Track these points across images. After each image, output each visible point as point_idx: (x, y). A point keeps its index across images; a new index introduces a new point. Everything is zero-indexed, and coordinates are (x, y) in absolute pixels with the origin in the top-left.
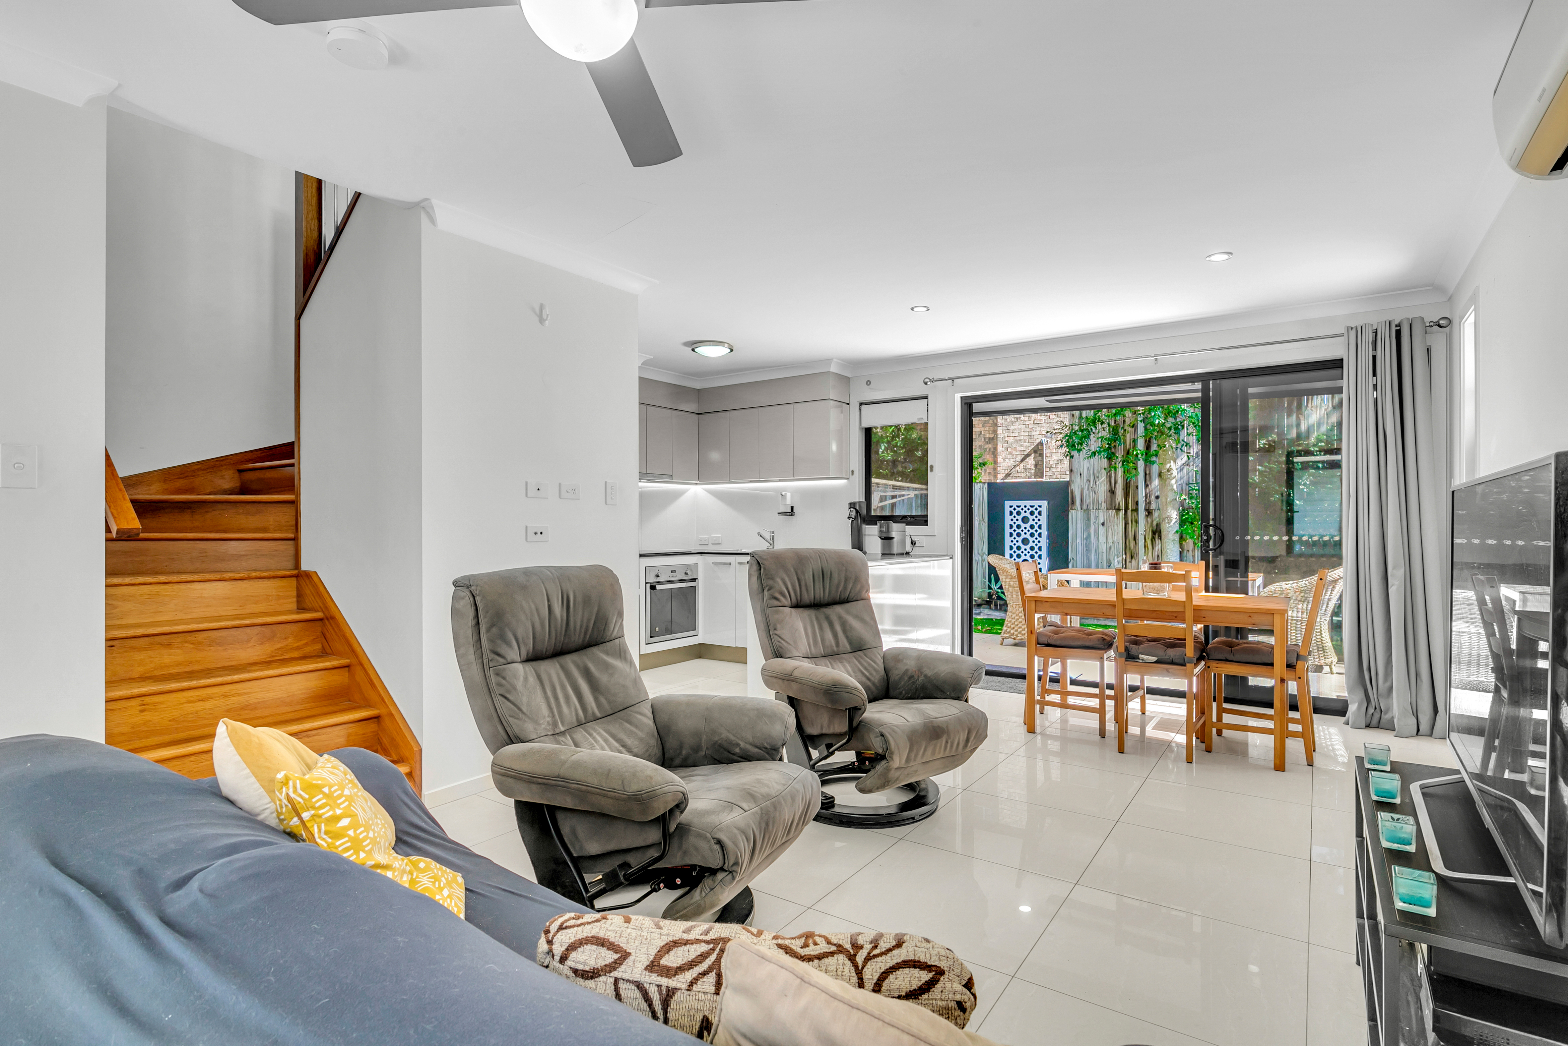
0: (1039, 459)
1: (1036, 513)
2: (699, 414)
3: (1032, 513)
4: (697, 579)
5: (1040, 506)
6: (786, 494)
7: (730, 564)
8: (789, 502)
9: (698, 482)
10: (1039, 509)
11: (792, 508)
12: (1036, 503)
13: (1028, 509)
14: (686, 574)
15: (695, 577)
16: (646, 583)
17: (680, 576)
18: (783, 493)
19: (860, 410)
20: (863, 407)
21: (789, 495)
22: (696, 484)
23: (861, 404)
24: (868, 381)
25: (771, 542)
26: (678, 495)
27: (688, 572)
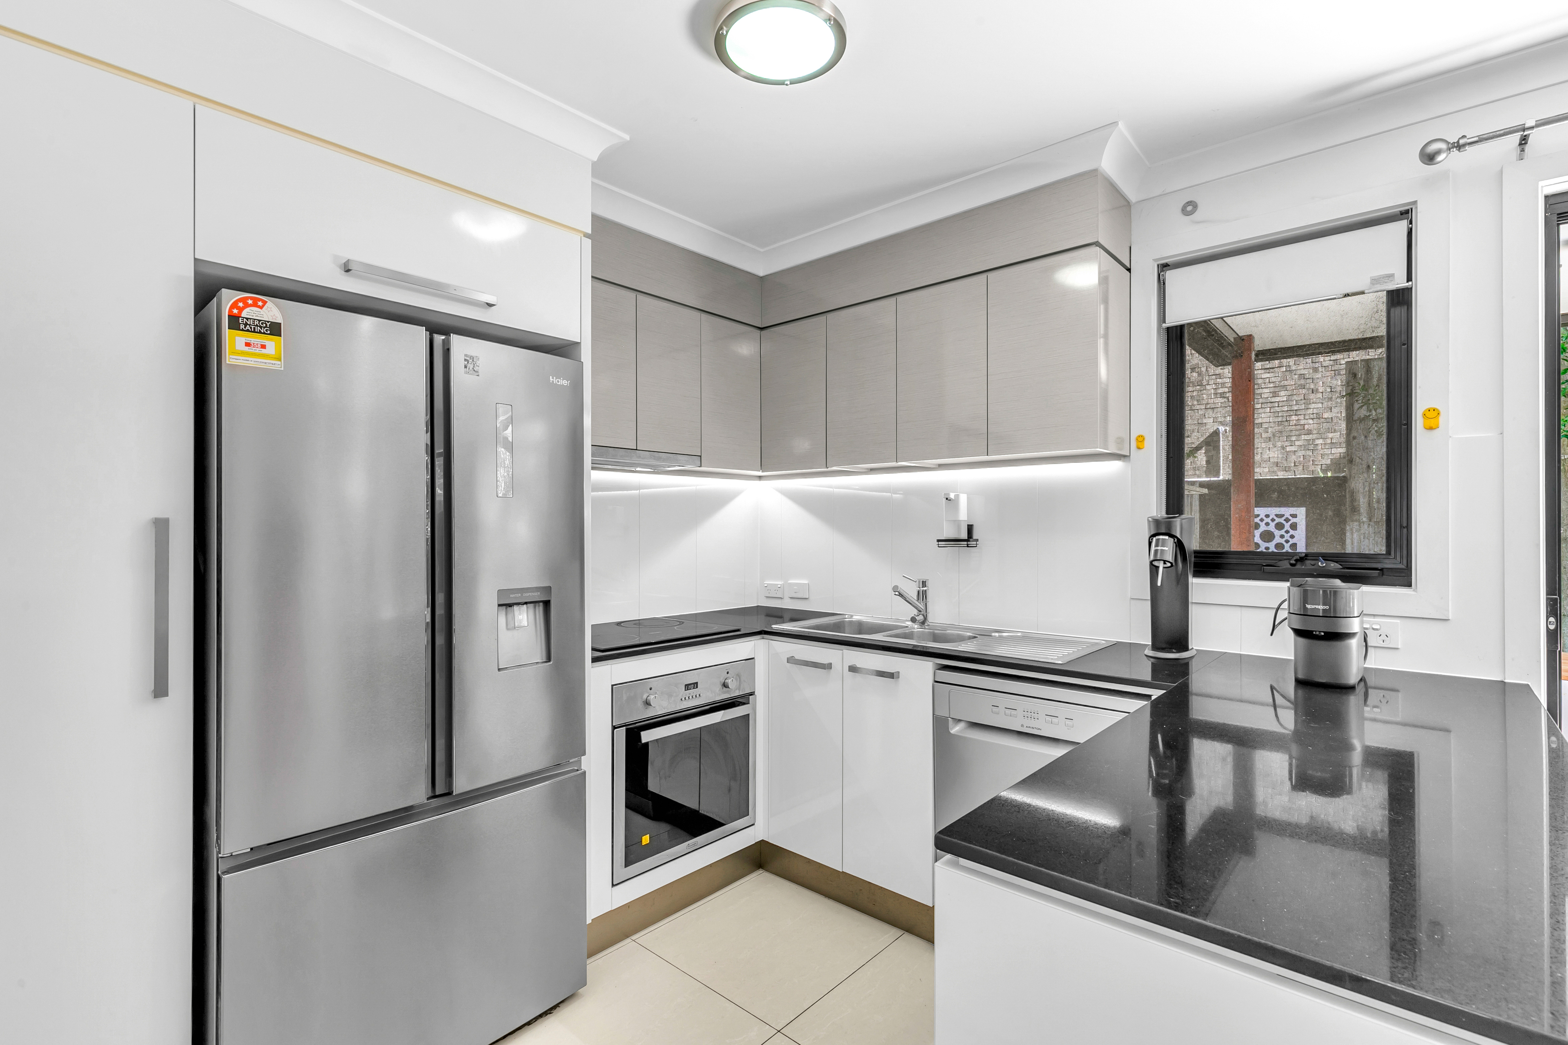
0: (1213, 453)
1: (1287, 526)
2: (762, 329)
3: (1280, 526)
4: (752, 694)
5: (1294, 516)
6: (957, 496)
7: (829, 666)
8: (963, 515)
9: (760, 473)
10: (1293, 520)
11: (970, 529)
12: (1287, 511)
13: (1273, 520)
14: (725, 685)
15: (748, 691)
16: (614, 728)
17: (710, 694)
18: (952, 496)
19: (1162, 284)
20: (1170, 275)
21: (963, 499)
22: (760, 478)
23: (1164, 267)
24: (1189, 203)
25: (921, 606)
26: (719, 501)
27: (729, 681)
